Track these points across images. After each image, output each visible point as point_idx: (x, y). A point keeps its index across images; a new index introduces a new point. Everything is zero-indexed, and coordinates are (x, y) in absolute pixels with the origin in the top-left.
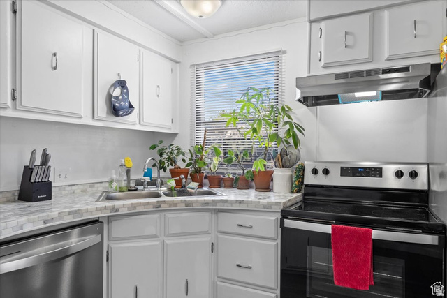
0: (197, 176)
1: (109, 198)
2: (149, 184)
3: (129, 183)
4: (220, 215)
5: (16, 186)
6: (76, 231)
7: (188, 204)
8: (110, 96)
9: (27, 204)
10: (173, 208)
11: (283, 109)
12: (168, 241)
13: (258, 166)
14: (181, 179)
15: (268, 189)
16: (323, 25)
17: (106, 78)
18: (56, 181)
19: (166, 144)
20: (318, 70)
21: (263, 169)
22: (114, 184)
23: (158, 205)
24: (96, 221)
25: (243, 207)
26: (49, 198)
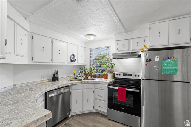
0: (91, 75)
1: (71, 81)
2: (79, 77)
3: (75, 76)
4: (95, 84)
5: (51, 78)
6: (63, 89)
7: (88, 82)
8: (71, 58)
9: (54, 82)
10: (85, 83)
11: (110, 60)
12: (84, 90)
13: (104, 73)
14: (87, 76)
15: (107, 78)
16: (118, 42)
17: (70, 54)
18: (59, 77)
19: (83, 67)
20: (117, 52)
21: (105, 74)
22: (72, 77)
23: (81, 82)
24: (68, 86)
25: (100, 83)
26: (58, 81)
